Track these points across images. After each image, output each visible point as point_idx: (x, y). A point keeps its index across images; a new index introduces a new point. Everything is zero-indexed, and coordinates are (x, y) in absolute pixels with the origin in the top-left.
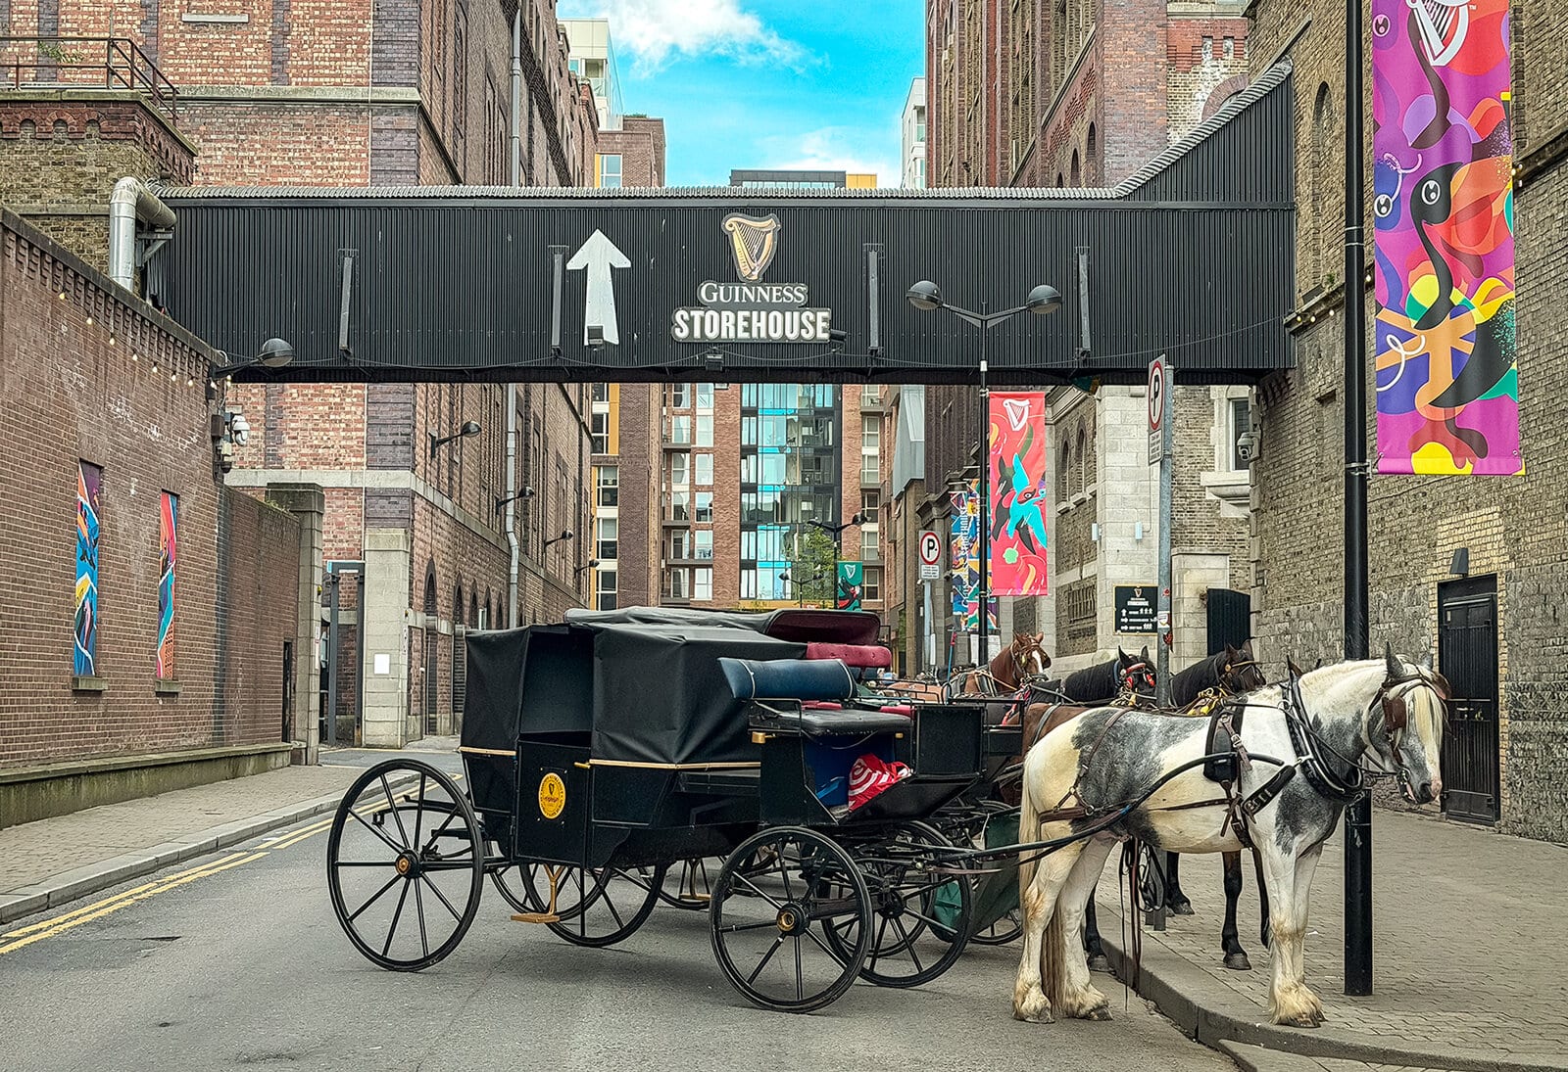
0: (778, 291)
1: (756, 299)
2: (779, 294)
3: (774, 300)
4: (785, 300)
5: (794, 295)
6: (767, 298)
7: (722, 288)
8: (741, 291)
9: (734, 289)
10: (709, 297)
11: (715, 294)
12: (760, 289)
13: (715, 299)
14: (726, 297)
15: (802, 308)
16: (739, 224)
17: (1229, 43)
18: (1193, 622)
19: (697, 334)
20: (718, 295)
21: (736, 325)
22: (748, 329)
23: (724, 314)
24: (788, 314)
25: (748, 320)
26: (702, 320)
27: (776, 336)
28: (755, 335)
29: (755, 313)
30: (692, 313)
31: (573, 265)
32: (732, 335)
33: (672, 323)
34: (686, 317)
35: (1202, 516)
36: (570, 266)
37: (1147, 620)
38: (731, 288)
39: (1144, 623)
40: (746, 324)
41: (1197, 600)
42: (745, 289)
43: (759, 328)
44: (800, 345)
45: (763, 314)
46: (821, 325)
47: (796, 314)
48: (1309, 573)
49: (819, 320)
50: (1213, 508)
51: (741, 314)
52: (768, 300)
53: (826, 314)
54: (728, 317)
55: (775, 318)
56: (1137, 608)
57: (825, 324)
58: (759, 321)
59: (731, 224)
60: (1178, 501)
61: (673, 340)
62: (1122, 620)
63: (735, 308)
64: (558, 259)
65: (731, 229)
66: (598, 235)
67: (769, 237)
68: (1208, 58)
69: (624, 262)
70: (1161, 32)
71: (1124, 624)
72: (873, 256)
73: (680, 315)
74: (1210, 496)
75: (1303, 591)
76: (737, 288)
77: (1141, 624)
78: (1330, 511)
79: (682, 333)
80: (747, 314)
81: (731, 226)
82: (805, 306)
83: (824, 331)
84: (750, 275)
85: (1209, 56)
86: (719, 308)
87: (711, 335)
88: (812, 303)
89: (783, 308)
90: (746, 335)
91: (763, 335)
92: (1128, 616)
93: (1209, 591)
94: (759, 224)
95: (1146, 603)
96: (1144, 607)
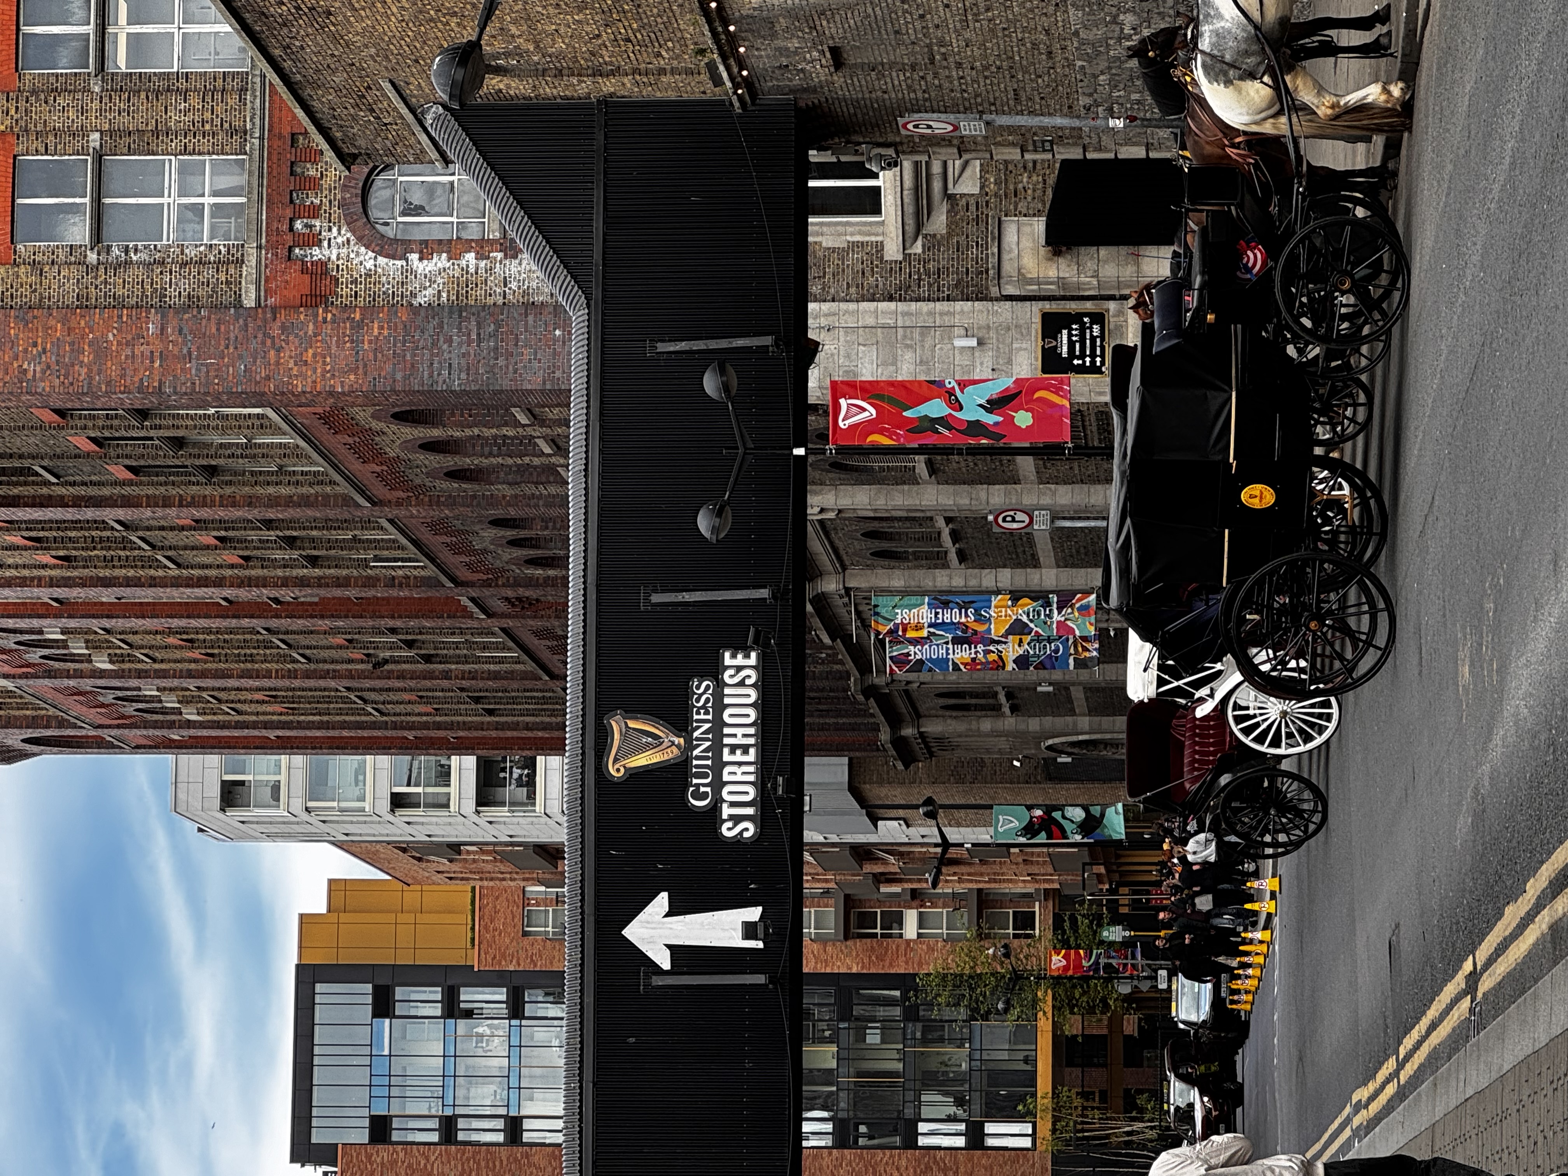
0: (698, 713)
1: (707, 740)
2: (702, 711)
3: (710, 717)
4: (710, 704)
5: (704, 693)
6: (707, 726)
7: (695, 781)
8: (698, 758)
9: (697, 766)
10: (703, 796)
11: (702, 789)
12: (696, 734)
13: (708, 789)
14: (706, 776)
15: (720, 685)
16: (616, 760)
17: (298, 225)
18: (1091, 265)
19: (750, 811)
20: (704, 785)
21: (740, 764)
22: (745, 749)
23: (726, 777)
24: (727, 701)
25: (733, 749)
26: (733, 804)
27: (753, 714)
28: (752, 741)
29: (726, 741)
30: (725, 816)
31: (664, 961)
32: (752, 769)
33: (738, 841)
34: (729, 824)
35: (943, 258)
36: (666, 965)
37: (1088, 331)
38: (694, 770)
39: (1091, 335)
40: (738, 752)
41: (1061, 260)
42: (696, 752)
43: (745, 736)
44: (764, 686)
45: (726, 731)
46: (740, 660)
47: (727, 691)
48: (1040, 81)
49: (735, 662)
50: (933, 243)
51: (726, 757)
52: (709, 725)
53: (727, 655)
54: (730, 773)
55: (731, 716)
56: (1071, 344)
57: (740, 656)
58: (735, 736)
59: (615, 771)
60: (924, 291)
61: (758, 838)
62: (1088, 364)
63: (719, 765)
64: (657, 981)
65: (622, 770)
66: (627, 932)
67: (632, 724)
68: (316, 253)
69: (662, 900)
70: (282, 316)
71: (1093, 362)
72: (656, 598)
73: (728, 831)
74: (918, 248)
75: (1060, 88)
76: (695, 762)
77: (1093, 339)
78: (969, 53)
79: (749, 830)
80: (726, 751)
81: (618, 770)
82: (717, 680)
83: (747, 656)
84: (678, 746)
85: (316, 251)
86: (718, 784)
87: (751, 793)
88: (715, 672)
89: (720, 707)
90: (752, 751)
91: (752, 731)
92: (1082, 356)
93: (1048, 243)
94: (617, 736)
95: (1065, 332)
96: (1070, 335)
